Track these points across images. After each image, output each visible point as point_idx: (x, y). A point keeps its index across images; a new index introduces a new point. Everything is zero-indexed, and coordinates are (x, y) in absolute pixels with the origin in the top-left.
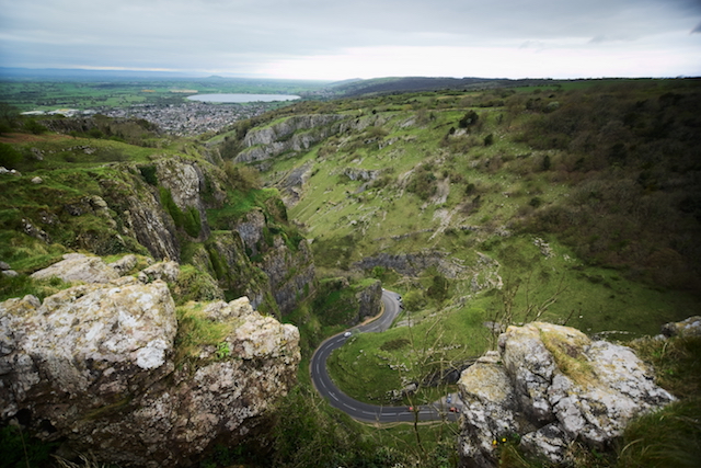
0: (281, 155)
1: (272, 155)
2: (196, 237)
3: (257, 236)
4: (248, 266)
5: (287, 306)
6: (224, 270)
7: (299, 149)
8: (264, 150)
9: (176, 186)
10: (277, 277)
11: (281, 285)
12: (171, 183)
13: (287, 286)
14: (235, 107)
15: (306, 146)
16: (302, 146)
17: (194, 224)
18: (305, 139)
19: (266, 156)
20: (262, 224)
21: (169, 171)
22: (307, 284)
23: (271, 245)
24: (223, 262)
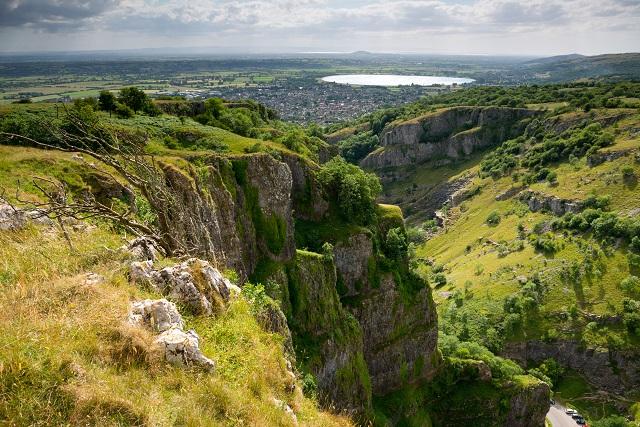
0: (427, 161)
1: (414, 160)
2: (277, 254)
3: (358, 270)
4: (336, 308)
5: (386, 382)
6: (302, 306)
7: (456, 155)
8: (404, 152)
9: (265, 187)
10: (377, 334)
11: (380, 348)
12: (261, 182)
13: (390, 352)
14: (379, 92)
15: (468, 151)
16: (461, 152)
17: (277, 237)
18: (467, 142)
19: (406, 161)
20: (368, 253)
21: (261, 169)
22: (421, 358)
23: (376, 285)
24: (305, 294)
